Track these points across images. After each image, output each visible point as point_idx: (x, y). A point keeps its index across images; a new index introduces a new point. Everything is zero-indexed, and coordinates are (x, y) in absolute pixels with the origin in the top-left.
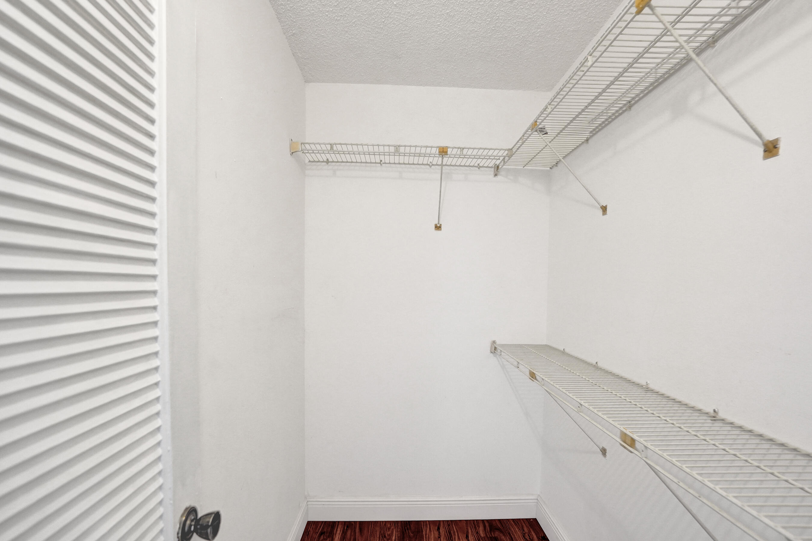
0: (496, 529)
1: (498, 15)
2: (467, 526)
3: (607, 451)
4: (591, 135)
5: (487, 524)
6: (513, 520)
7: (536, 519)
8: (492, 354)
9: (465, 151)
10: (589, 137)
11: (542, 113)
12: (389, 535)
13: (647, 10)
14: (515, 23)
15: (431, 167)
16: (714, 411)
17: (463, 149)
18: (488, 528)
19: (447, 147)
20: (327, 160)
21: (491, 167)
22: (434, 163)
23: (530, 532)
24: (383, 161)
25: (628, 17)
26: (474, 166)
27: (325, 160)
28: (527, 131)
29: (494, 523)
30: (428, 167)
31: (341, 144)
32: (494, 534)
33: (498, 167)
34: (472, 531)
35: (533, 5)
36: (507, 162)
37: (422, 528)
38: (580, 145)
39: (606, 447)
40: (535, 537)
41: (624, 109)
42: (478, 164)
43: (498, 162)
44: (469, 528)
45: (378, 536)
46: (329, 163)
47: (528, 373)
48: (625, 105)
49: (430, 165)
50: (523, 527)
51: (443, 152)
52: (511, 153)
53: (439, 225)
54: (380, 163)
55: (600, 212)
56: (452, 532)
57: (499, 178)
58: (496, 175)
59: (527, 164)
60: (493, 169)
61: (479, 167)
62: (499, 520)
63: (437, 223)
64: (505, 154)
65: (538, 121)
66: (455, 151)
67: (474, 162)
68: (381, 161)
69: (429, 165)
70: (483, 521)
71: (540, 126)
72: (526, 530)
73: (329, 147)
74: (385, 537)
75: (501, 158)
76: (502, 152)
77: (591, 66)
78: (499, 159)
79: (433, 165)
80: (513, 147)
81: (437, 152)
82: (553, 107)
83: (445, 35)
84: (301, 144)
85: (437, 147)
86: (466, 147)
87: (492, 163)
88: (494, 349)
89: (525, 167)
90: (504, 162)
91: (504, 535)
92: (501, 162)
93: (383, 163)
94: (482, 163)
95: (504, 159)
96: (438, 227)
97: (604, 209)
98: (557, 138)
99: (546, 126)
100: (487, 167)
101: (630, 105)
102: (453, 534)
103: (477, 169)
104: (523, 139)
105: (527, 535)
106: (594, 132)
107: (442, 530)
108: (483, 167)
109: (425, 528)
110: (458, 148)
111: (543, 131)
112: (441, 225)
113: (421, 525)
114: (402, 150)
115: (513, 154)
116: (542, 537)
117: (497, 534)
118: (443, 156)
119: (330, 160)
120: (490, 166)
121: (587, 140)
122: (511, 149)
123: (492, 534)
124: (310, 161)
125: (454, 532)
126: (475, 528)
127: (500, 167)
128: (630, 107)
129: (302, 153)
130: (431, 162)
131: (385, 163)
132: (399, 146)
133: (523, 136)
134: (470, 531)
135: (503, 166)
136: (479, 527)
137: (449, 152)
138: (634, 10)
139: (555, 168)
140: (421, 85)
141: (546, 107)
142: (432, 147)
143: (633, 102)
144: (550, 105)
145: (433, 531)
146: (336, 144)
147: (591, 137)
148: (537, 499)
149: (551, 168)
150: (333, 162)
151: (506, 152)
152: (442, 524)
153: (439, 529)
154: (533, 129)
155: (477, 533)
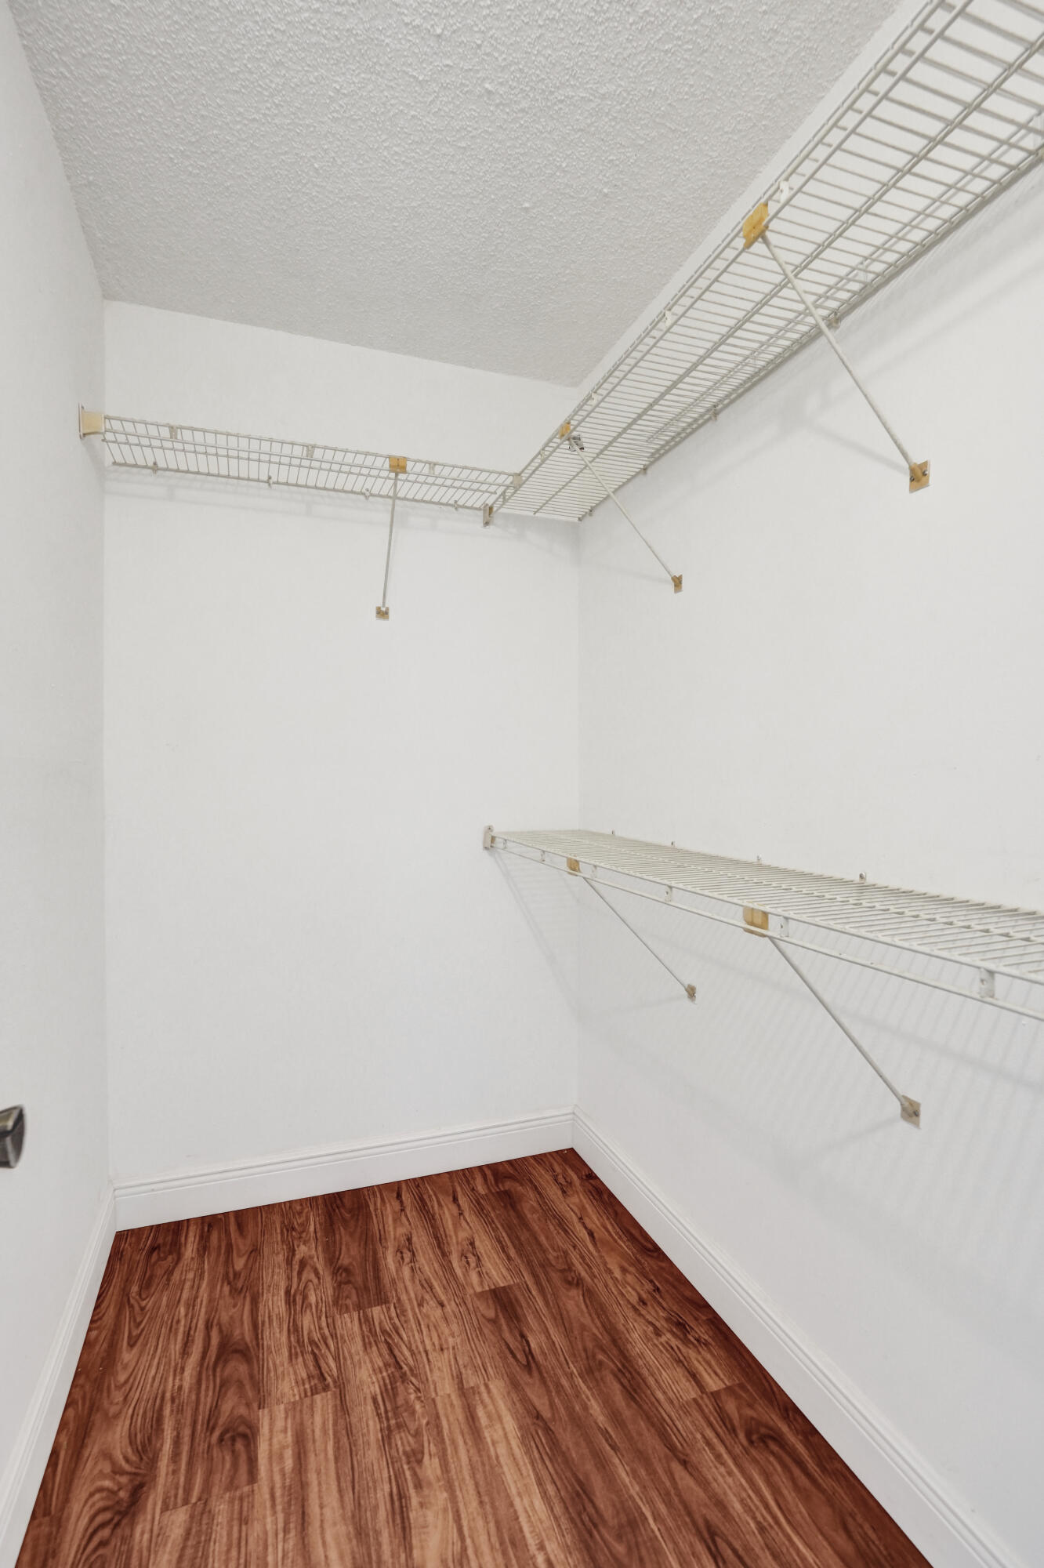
0: (505, 1177)
1: (502, 230)
2: (452, 1182)
3: (697, 990)
4: (652, 460)
5: (488, 1172)
6: (534, 1157)
7: (572, 1150)
8: (486, 851)
9: (438, 469)
10: (647, 463)
11: (580, 408)
12: (302, 1225)
13: (759, 247)
14: (529, 251)
15: (367, 498)
16: (861, 876)
17: (435, 464)
18: (490, 1177)
19: (405, 459)
20: (155, 464)
21: (479, 509)
22: (375, 491)
23: (565, 1171)
24: (274, 479)
25: (730, 254)
26: (447, 504)
27: (150, 464)
28: (550, 440)
29: (501, 1168)
30: (362, 497)
31: (193, 429)
32: (503, 1186)
33: (491, 509)
34: (462, 1188)
35: (561, 223)
36: (510, 498)
37: (365, 1200)
38: (633, 477)
39: (693, 984)
40: (575, 1177)
41: (707, 417)
42: (456, 502)
43: (490, 502)
44: (456, 1184)
45: (279, 1231)
46: (159, 472)
47: (565, 866)
48: (708, 411)
49: (367, 495)
50: (551, 1166)
51: (398, 466)
52: (518, 481)
53: (384, 609)
54: (268, 482)
55: (671, 586)
56: (425, 1197)
57: (491, 528)
58: (487, 524)
59: (541, 508)
60: (481, 513)
61: (456, 506)
62: (510, 1162)
63: (380, 604)
64: (508, 482)
65: (572, 422)
66: (419, 466)
67: (449, 496)
68: (270, 478)
69: (364, 494)
70: (480, 1168)
71: (575, 434)
72: (558, 1169)
73: (165, 432)
74: (293, 1229)
75: (502, 489)
76: (503, 477)
77: (668, 330)
78: (495, 493)
79: (372, 495)
80: (522, 472)
81: (387, 466)
82: (600, 398)
83: (404, 248)
84: (105, 418)
85: (389, 457)
86: (441, 462)
87: (478, 499)
88: (491, 842)
89: (537, 514)
90: (504, 498)
91: (522, 1185)
92: (497, 500)
93: (274, 483)
94: (464, 498)
95: (504, 492)
96: (382, 614)
97: (678, 582)
98: (597, 460)
99: (583, 435)
100: (471, 508)
101: (715, 412)
102: (427, 1200)
103: (453, 509)
104: (542, 456)
105: (560, 1177)
106: (657, 456)
107: (405, 1196)
108: (464, 507)
109: (372, 1200)
110: (426, 463)
111: (576, 441)
112: (387, 609)
113: (364, 1196)
114: (318, 453)
115: (524, 483)
116: (587, 1176)
117: (508, 1185)
118: (397, 475)
119: (161, 464)
120: (477, 505)
121: (645, 469)
122: (519, 474)
123: (500, 1186)
124: (115, 463)
125: (430, 1196)
126: (468, 1182)
127: (495, 509)
128: (716, 414)
129: (103, 440)
130: (367, 490)
131: (278, 483)
132: (314, 447)
133: (543, 449)
134: (458, 1189)
135: (500, 508)
136: (474, 1179)
137: (408, 469)
138: (740, 243)
139: (588, 518)
140: (348, 343)
141: (590, 398)
142: (376, 455)
143: (720, 406)
144: (595, 392)
145: (389, 1201)
146: (182, 428)
147: (652, 463)
148: (574, 1113)
149: (580, 519)
150: (167, 469)
151: (511, 478)
152: (404, 1186)
153: (399, 1196)
154: (563, 435)
155: (473, 1189)
